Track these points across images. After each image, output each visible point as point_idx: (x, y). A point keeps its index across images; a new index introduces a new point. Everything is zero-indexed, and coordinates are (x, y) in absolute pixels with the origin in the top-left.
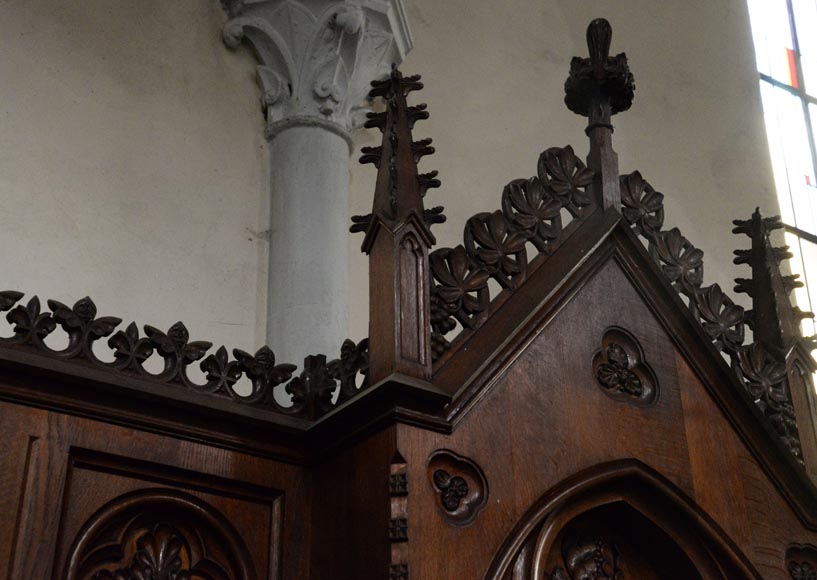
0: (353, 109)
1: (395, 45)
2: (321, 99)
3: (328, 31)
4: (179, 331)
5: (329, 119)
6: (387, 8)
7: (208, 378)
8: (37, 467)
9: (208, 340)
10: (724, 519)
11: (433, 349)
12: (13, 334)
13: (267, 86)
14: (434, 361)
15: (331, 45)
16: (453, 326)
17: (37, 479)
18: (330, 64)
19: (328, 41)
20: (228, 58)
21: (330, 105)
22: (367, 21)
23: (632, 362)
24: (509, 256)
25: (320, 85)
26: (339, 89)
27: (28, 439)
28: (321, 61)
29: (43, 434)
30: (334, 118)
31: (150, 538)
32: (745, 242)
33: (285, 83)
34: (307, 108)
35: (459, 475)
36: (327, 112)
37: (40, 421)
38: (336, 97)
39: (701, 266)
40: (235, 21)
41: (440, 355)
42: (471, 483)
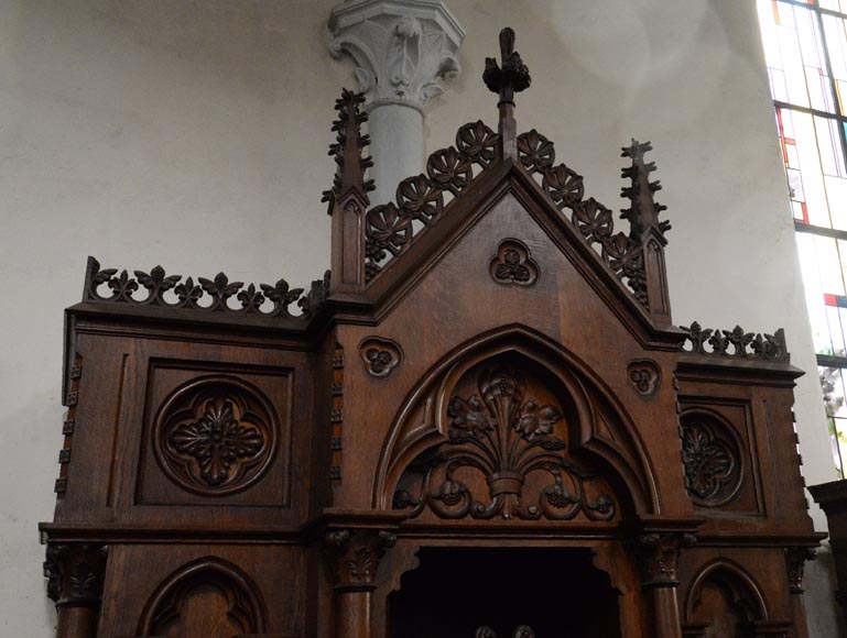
0: (424, 86)
1: (448, 38)
2: (396, 85)
3: (396, 38)
4: (221, 278)
5: (403, 97)
6: (435, 15)
7: (243, 304)
8: (129, 372)
9: (241, 281)
10: (582, 352)
11: (366, 273)
12: (112, 294)
13: (361, 81)
14: (367, 281)
15: (399, 47)
16: (383, 257)
17: (129, 379)
18: (400, 60)
19: (397, 44)
20: (334, 65)
21: (402, 88)
22: (423, 27)
23: (522, 260)
24: (431, 203)
25: (394, 75)
26: (407, 76)
27: (122, 356)
28: (393, 59)
29: (132, 353)
30: (407, 97)
31: (213, 404)
32: (628, 163)
33: (373, 77)
34: (387, 92)
35: (386, 350)
36: (401, 94)
37: (131, 345)
38: (406, 82)
39: (582, 186)
40: (336, 40)
41: (372, 276)
42: (394, 355)
